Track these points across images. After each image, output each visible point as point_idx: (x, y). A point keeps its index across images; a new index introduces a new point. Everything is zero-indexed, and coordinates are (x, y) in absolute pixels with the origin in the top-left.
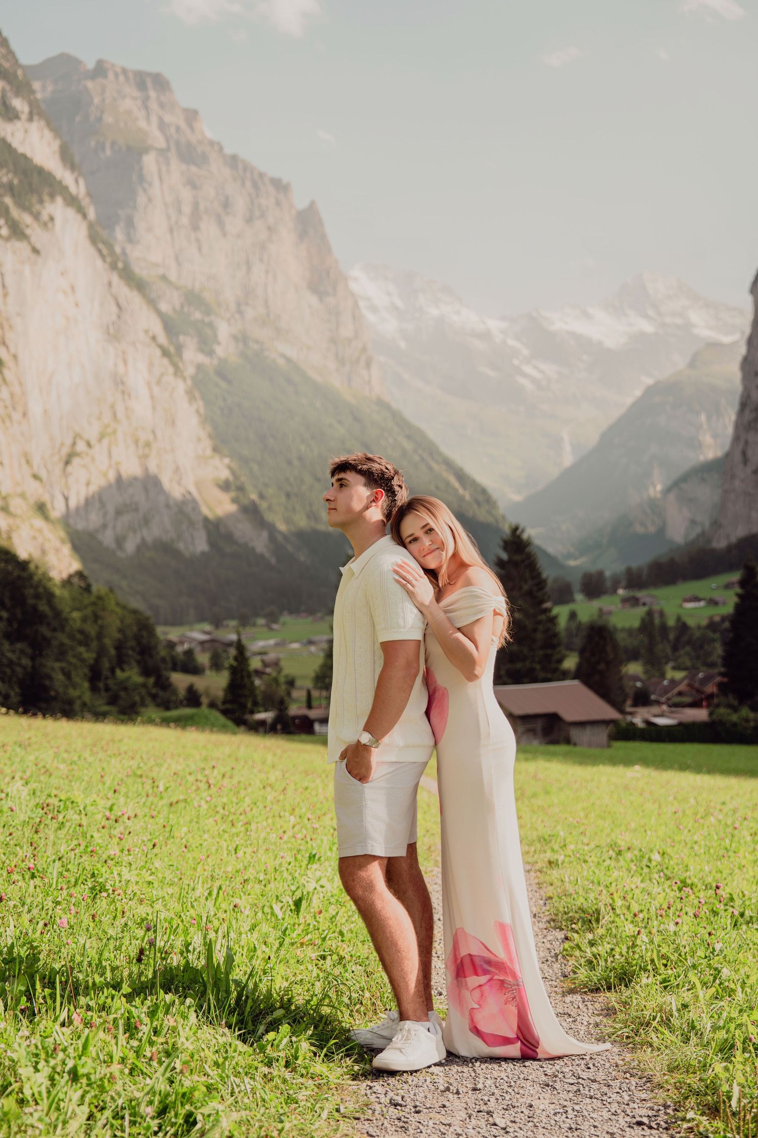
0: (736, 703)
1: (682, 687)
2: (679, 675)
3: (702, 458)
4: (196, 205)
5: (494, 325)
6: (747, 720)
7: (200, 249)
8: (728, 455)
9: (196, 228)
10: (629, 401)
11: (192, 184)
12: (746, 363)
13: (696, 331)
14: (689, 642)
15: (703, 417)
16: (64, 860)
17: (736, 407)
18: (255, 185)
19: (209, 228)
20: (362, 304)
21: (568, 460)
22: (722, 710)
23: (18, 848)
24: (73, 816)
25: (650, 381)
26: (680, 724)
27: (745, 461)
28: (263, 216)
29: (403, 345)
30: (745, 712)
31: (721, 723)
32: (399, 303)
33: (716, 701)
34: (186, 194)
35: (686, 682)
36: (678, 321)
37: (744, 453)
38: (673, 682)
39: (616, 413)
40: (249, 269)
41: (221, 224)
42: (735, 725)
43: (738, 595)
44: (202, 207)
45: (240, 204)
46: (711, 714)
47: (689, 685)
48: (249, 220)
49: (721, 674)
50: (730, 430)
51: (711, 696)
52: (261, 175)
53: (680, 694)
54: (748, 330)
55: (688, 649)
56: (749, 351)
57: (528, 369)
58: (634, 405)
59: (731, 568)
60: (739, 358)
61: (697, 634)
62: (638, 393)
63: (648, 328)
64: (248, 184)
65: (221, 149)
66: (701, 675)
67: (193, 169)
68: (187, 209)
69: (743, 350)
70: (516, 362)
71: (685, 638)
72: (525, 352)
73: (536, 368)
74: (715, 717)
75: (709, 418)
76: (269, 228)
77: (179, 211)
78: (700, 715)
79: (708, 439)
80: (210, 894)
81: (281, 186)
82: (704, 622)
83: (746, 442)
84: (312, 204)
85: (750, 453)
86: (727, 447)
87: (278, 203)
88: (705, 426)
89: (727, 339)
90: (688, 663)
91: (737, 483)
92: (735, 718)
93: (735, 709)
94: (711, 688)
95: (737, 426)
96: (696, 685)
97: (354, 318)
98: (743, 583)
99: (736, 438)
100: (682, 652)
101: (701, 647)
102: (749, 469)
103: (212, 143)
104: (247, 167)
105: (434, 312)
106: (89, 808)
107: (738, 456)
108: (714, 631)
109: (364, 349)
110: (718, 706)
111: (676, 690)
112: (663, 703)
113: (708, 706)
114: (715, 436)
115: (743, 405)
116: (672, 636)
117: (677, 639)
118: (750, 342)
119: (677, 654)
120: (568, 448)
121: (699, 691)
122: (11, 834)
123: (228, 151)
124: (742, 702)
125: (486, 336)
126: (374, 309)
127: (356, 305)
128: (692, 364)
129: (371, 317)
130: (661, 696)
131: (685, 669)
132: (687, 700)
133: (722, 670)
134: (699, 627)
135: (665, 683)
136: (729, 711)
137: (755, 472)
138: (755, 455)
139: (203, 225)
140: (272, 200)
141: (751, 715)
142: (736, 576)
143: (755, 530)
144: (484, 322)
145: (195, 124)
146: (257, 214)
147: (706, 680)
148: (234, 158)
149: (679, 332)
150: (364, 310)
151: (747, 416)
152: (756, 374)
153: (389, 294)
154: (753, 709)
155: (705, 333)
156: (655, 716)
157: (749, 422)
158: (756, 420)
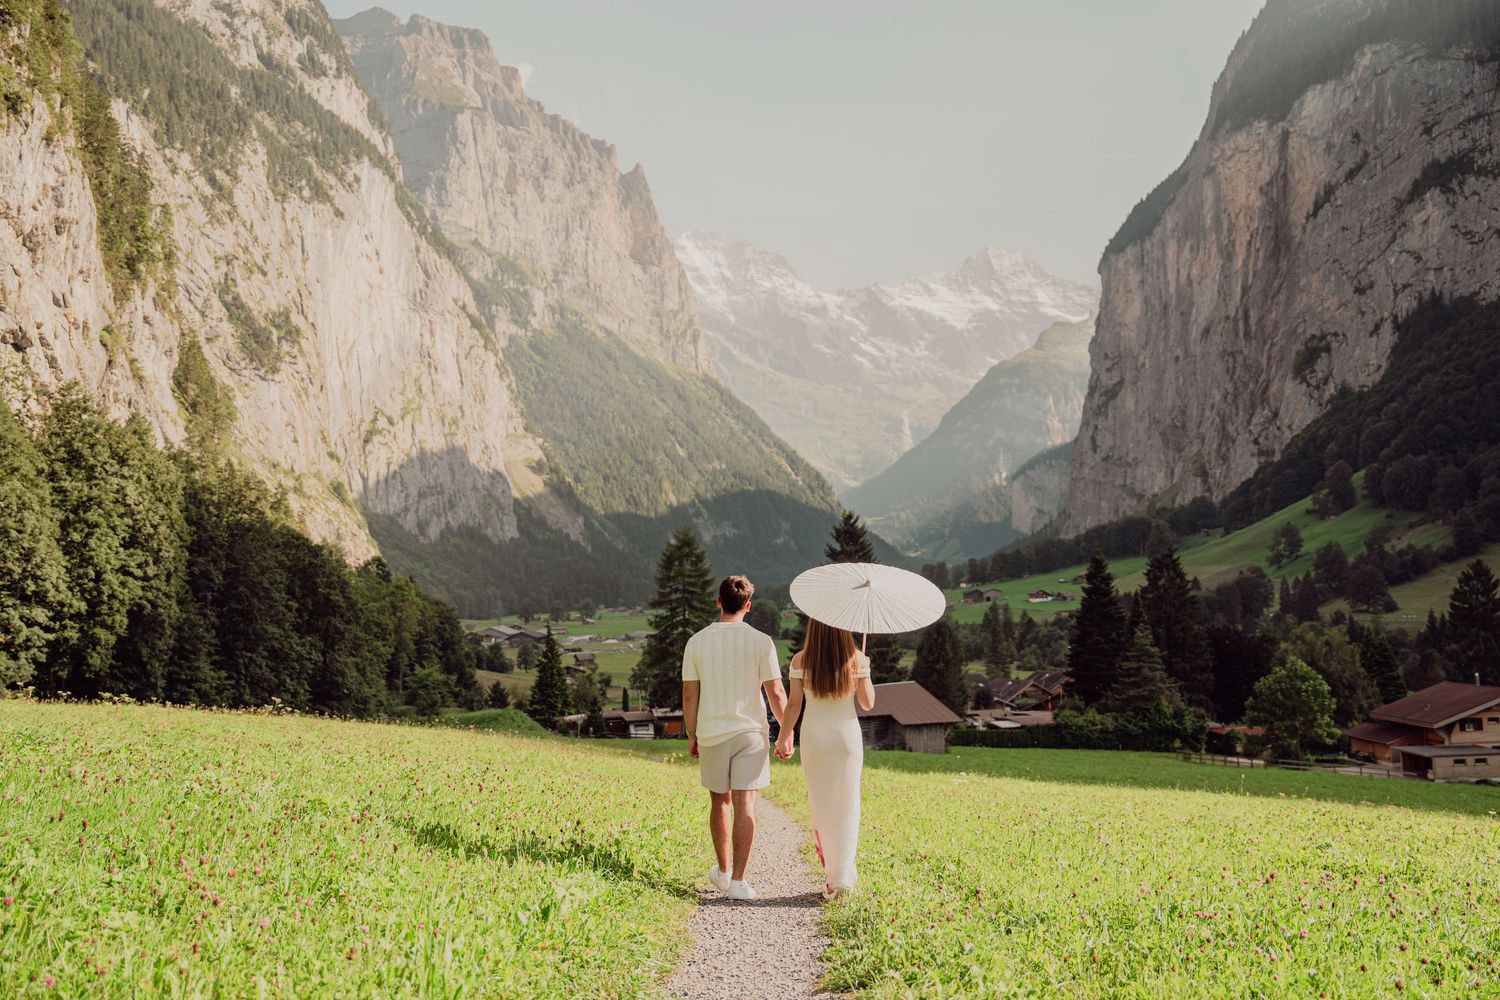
0: (1081, 704)
1: (1026, 688)
2: (1024, 675)
3: (1050, 443)
4: (512, 168)
5: (831, 300)
6: (1094, 724)
7: (515, 215)
8: (1076, 441)
9: (512, 192)
10: (973, 382)
11: (510, 146)
12: (1095, 344)
13: (1043, 310)
14: (1035, 640)
15: (1051, 401)
16: (303, 865)
17: (1085, 390)
18: (576, 148)
19: (526, 192)
20: (689, 274)
21: (908, 444)
22: (1067, 712)
23: (254, 851)
24: (319, 818)
25: (995, 362)
26: (1022, 727)
27: (1095, 448)
28: (583, 180)
29: (732, 318)
30: (1092, 714)
31: (1067, 726)
32: (728, 274)
33: (1061, 702)
34: (502, 156)
35: (1032, 682)
36: (1024, 299)
37: (1093, 439)
38: (1017, 682)
39: (959, 395)
40: (568, 236)
41: (538, 186)
42: (1081, 728)
43: (1084, 590)
44: (519, 171)
45: (560, 166)
46: (1055, 717)
47: (1034, 685)
48: (569, 185)
49: (1067, 674)
50: (1079, 415)
51: (1058, 697)
52: (583, 137)
53: (1025, 695)
54: (1097, 311)
55: (1034, 646)
56: (1097, 332)
57: (866, 347)
58: (977, 386)
59: (1078, 561)
60: (1087, 340)
61: (1044, 631)
62: (983, 374)
63: (993, 306)
64: (569, 146)
65: (541, 109)
66: (1047, 675)
67: (511, 129)
68: (502, 172)
69: (1092, 331)
70: (852, 339)
71: (1029, 637)
72: (864, 329)
73: (874, 345)
74: (1059, 720)
75: (1056, 402)
76: (590, 193)
77: (495, 174)
78: (1045, 717)
79: (1056, 424)
80: (451, 901)
81: (604, 150)
82: (1052, 619)
83: (1096, 427)
84: (637, 166)
85: (1099, 439)
86: (1076, 433)
87: (601, 168)
88: (1053, 409)
89: (1075, 319)
90: (1034, 663)
91: (1087, 471)
92: (1080, 721)
93: (1081, 712)
94: (1057, 689)
95: (1086, 410)
96: (1042, 686)
97: (680, 289)
98: (1090, 577)
99: (1085, 423)
100: (1028, 650)
101: (1049, 645)
102: (1098, 457)
103: (531, 103)
104: (568, 129)
105: (767, 284)
106: (338, 810)
107: (1087, 443)
108: (1061, 628)
109: (691, 323)
110: (1063, 707)
111: (1021, 692)
112: (1007, 705)
113: (1053, 708)
114: (1063, 421)
115: (1092, 389)
116: (1017, 634)
117: (1023, 637)
118: (1098, 323)
119: (1022, 652)
120: (909, 432)
121: (1044, 692)
122: (247, 836)
123: (549, 111)
124: (1087, 705)
125: (820, 311)
126: (701, 280)
127: (682, 275)
128: (1039, 345)
129: (698, 288)
130: (1004, 697)
131: (1030, 669)
132: (1033, 701)
133: (1070, 669)
134: (1046, 624)
135: (1009, 683)
136: (1074, 713)
137: (1105, 459)
138: (1105, 441)
139: (518, 188)
140: (595, 163)
141: (1098, 717)
142: (1083, 570)
143: (1105, 521)
144: (819, 297)
145: (514, 83)
146: (578, 178)
147: (1052, 680)
148: (555, 118)
149: (1025, 310)
150: (691, 281)
151: (1097, 400)
152: (1106, 356)
153: (718, 265)
154: (1100, 711)
155: (1053, 312)
156: (997, 719)
157: (1099, 407)
158: (1106, 405)
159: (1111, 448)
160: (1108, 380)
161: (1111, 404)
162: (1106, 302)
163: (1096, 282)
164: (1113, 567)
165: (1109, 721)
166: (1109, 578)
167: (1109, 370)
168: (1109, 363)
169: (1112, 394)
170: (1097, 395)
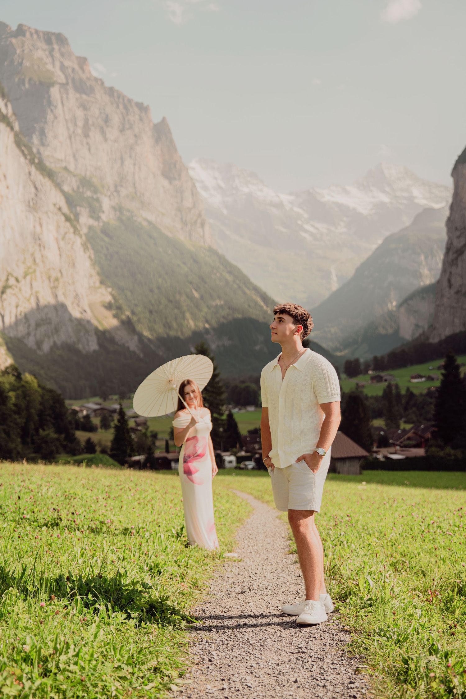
0: (442, 444)
1: (410, 434)
2: (408, 427)
3: (422, 284)
4: (86, 121)
5: (285, 198)
6: (449, 455)
7: (89, 150)
8: (438, 282)
9: (86, 136)
10: (374, 247)
11: (84, 107)
12: (450, 221)
13: (416, 201)
14: (415, 405)
15: (422, 257)
17: (444, 250)
18: (126, 107)
19: (95, 136)
20: (197, 185)
21: (335, 286)
22: (433, 449)
25: (387, 234)
26: (407, 458)
27: (450, 286)
28: (131, 127)
29: (225, 212)
30: (448, 450)
31: (433, 457)
32: (222, 184)
33: (430, 443)
34: (80, 113)
35: (413, 431)
36: (405, 194)
37: (449, 281)
38: (405, 431)
39: (365, 256)
40: (122, 163)
41: (103, 133)
42: (442, 458)
43: (443, 374)
44: (90, 122)
45: (116, 120)
46: (426, 452)
47: (414, 433)
48: (122, 130)
49: (433, 426)
50: (440, 265)
51: (427, 440)
52: (130, 101)
53: (409, 439)
54: (450, 200)
55: (414, 409)
56: (451, 214)
57: (307, 227)
58: (377, 249)
59: (439, 356)
60: (445, 219)
61: (420, 399)
62: (380, 242)
63: (385, 199)
64: (121, 106)
65: (103, 83)
66: (422, 426)
67: (84, 97)
68: (80, 123)
69: (447, 213)
70: (299, 222)
71: (412, 402)
72: (306, 216)
73: (313, 226)
74: (429, 453)
75: (426, 258)
76: (135, 136)
77: (76, 125)
78: (420, 452)
79: (425, 271)
81: (143, 108)
82: (425, 392)
83: (451, 273)
84: (164, 119)
85: (453, 281)
86: (438, 277)
87: (141, 119)
88: (424, 263)
89: (437, 206)
90: (415, 419)
91: (445, 300)
92: (442, 454)
93: (442, 448)
94: (428, 435)
95: (444, 263)
96: (420, 433)
97: (193, 194)
98: (446, 367)
99: (444, 271)
100: (410, 411)
101: (423, 408)
102: (453, 291)
103: (96, 79)
104: (120, 96)
105: (246, 190)
107: (445, 283)
108: (431, 397)
109: (200, 215)
110: (431, 446)
111: (406, 437)
112: (397, 445)
113: (425, 446)
114: (430, 270)
115: (448, 249)
116: (404, 401)
117: (407, 403)
118: (452, 208)
119: (407, 413)
120: (335, 278)
121: (421, 437)
123: (108, 84)
124: (446, 443)
125: (280, 205)
126: (206, 188)
127: (194, 186)
128: (415, 222)
129: (204, 194)
130: (397, 440)
131: (412, 423)
132: (413, 442)
133: (433, 423)
134: (421, 395)
135: (399, 432)
136: (438, 449)
137: (457, 292)
138: (457, 282)
139: (91, 134)
140: (137, 117)
141: (452, 452)
142: (442, 362)
143: (457, 331)
144: (278, 196)
145: (85, 67)
146: (127, 126)
147: (424, 430)
148: (111, 89)
149: (405, 202)
150: (200, 190)
151: (451, 256)
152: (456, 229)
153: (215, 178)
154: (454, 448)
155: (423, 202)
156: (391, 453)
157: (453, 261)
158: (457, 259)
159: (461, 286)
160: (458, 244)
161: (460, 259)
162: (456, 195)
163: (450, 182)
164: (460, 360)
165: (459, 454)
166: (458, 367)
167: (458, 237)
168: (458, 233)
169: (459, 252)
170: (451, 253)
